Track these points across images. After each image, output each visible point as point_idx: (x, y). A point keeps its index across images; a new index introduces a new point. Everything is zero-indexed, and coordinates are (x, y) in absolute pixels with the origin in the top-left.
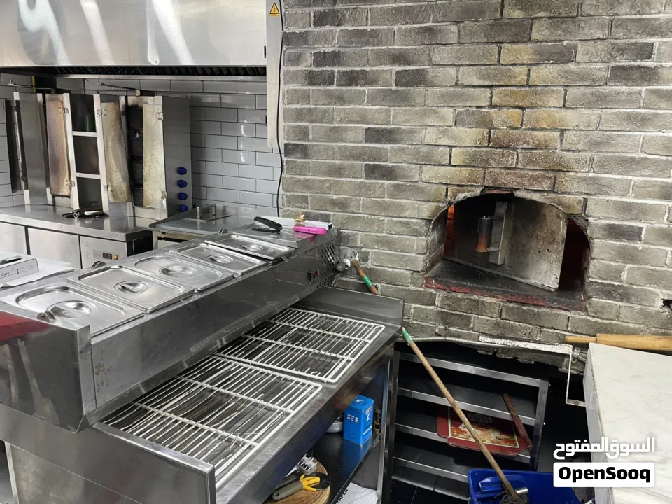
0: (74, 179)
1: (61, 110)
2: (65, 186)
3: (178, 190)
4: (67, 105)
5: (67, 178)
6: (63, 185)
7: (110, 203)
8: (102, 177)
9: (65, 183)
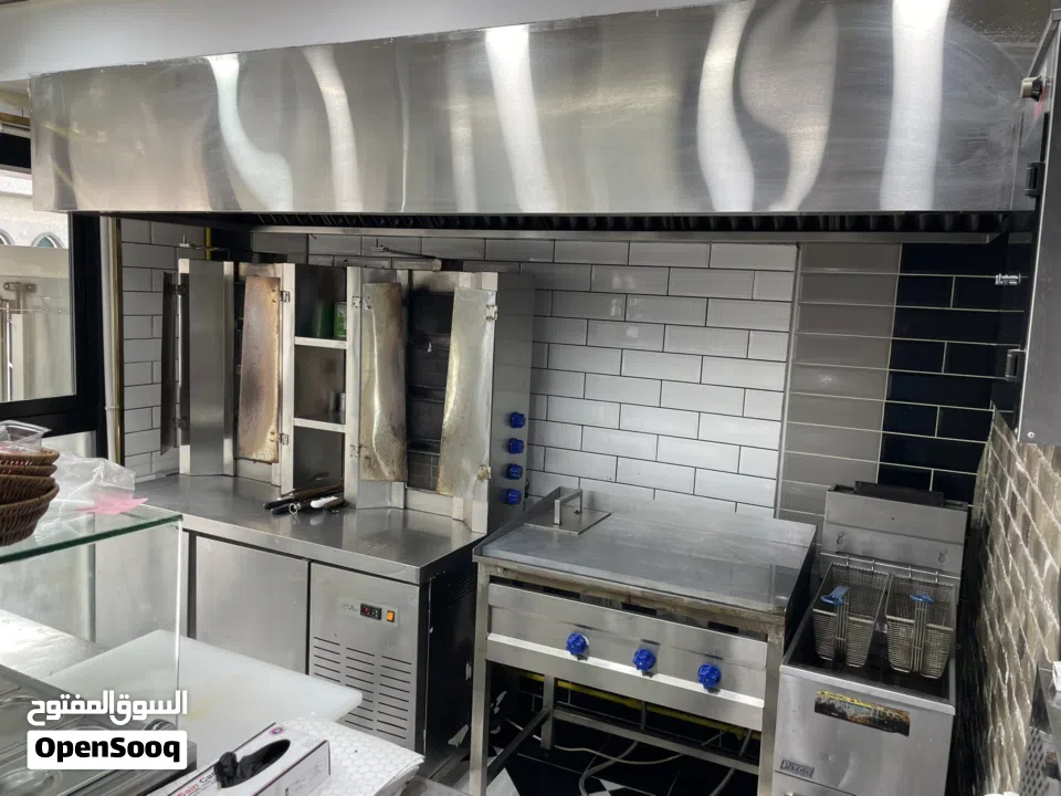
0: (288, 430)
1: (274, 295)
2: (268, 442)
3: (506, 458)
4: (289, 284)
5: (273, 427)
6: (264, 441)
7: (360, 482)
8: (349, 428)
9: (269, 436)
